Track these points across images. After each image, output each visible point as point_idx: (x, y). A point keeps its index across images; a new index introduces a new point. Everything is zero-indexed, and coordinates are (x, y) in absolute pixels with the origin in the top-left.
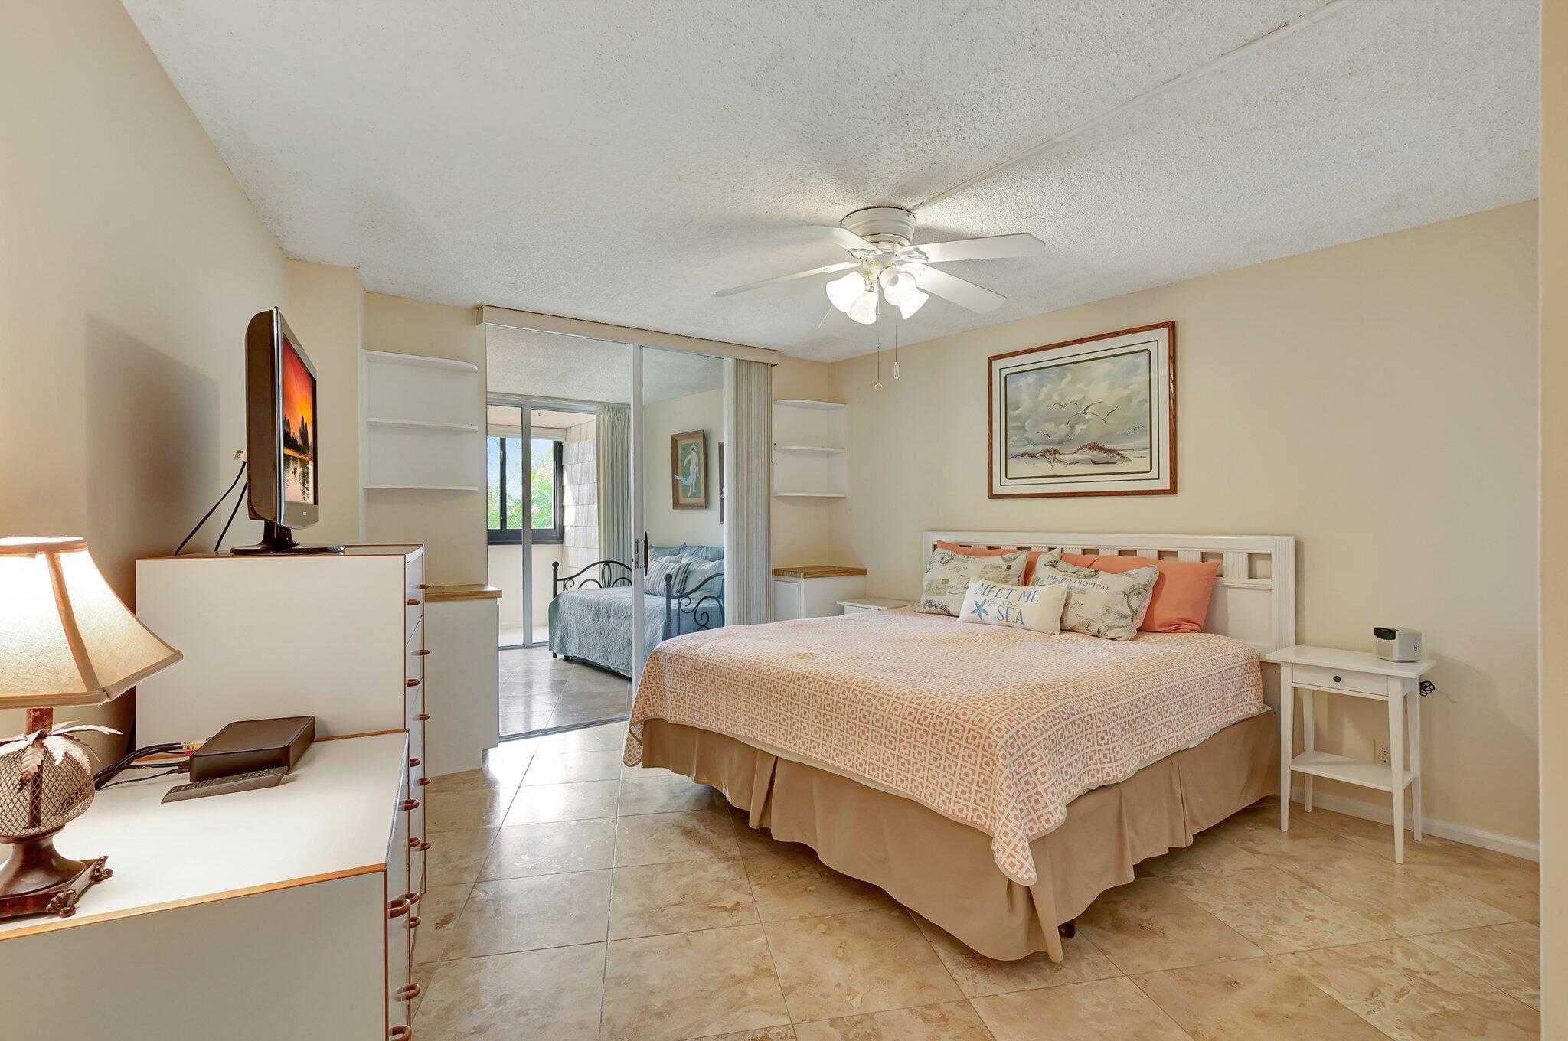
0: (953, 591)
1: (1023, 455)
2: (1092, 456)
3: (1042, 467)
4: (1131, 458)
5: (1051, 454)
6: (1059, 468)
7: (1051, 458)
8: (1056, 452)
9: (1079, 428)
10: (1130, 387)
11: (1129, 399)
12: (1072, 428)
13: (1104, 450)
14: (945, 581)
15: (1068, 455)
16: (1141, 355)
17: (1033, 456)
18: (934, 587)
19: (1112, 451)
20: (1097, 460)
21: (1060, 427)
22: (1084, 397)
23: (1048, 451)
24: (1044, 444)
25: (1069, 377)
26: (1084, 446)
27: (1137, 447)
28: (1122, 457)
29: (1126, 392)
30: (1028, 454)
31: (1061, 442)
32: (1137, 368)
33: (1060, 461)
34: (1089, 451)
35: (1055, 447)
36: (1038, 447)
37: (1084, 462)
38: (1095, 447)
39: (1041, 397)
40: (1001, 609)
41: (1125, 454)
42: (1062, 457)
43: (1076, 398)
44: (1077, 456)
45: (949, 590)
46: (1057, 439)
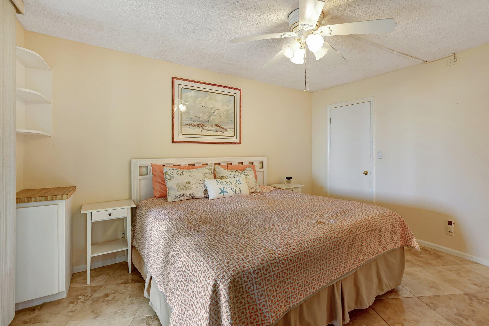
0: (195, 186)
1: (189, 125)
2: (217, 129)
3: (197, 131)
4: (229, 131)
5: (201, 126)
6: (204, 132)
7: (201, 128)
8: (203, 125)
9: (212, 117)
10: (229, 107)
11: (228, 111)
12: (209, 117)
13: (220, 127)
14: (188, 183)
15: (208, 127)
16: (232, 97)
17: (193, 126)
18: (183, 187)
19: (223, 128)
20: (218, 131)
21: (205, 116)
22: (214, 106)
23: (200, 125)
24: (198, 121)
25: (208, 97)
26: (214, 125)
27: (231, 127)
28: (226, 130)
29: (227, 108)
30: (191, 125)
31: (205, 122)
32: (231, 101)
33: (204, 129)
34: (215, 127)
35: (203, 123)
36: (196, 122)
37: (213, 130)
38: (218, 125)
39: (197, 102)
40: (233, 189)
41: (227, 129)
42: (205, 128)
43: (211, 106)
44: (211, 128)
45: (193, 187)
46: (203, 120)
